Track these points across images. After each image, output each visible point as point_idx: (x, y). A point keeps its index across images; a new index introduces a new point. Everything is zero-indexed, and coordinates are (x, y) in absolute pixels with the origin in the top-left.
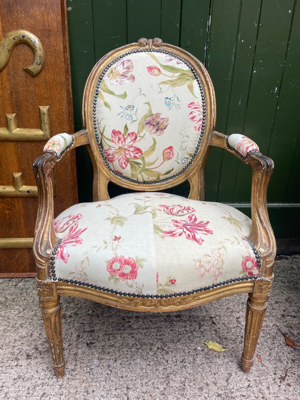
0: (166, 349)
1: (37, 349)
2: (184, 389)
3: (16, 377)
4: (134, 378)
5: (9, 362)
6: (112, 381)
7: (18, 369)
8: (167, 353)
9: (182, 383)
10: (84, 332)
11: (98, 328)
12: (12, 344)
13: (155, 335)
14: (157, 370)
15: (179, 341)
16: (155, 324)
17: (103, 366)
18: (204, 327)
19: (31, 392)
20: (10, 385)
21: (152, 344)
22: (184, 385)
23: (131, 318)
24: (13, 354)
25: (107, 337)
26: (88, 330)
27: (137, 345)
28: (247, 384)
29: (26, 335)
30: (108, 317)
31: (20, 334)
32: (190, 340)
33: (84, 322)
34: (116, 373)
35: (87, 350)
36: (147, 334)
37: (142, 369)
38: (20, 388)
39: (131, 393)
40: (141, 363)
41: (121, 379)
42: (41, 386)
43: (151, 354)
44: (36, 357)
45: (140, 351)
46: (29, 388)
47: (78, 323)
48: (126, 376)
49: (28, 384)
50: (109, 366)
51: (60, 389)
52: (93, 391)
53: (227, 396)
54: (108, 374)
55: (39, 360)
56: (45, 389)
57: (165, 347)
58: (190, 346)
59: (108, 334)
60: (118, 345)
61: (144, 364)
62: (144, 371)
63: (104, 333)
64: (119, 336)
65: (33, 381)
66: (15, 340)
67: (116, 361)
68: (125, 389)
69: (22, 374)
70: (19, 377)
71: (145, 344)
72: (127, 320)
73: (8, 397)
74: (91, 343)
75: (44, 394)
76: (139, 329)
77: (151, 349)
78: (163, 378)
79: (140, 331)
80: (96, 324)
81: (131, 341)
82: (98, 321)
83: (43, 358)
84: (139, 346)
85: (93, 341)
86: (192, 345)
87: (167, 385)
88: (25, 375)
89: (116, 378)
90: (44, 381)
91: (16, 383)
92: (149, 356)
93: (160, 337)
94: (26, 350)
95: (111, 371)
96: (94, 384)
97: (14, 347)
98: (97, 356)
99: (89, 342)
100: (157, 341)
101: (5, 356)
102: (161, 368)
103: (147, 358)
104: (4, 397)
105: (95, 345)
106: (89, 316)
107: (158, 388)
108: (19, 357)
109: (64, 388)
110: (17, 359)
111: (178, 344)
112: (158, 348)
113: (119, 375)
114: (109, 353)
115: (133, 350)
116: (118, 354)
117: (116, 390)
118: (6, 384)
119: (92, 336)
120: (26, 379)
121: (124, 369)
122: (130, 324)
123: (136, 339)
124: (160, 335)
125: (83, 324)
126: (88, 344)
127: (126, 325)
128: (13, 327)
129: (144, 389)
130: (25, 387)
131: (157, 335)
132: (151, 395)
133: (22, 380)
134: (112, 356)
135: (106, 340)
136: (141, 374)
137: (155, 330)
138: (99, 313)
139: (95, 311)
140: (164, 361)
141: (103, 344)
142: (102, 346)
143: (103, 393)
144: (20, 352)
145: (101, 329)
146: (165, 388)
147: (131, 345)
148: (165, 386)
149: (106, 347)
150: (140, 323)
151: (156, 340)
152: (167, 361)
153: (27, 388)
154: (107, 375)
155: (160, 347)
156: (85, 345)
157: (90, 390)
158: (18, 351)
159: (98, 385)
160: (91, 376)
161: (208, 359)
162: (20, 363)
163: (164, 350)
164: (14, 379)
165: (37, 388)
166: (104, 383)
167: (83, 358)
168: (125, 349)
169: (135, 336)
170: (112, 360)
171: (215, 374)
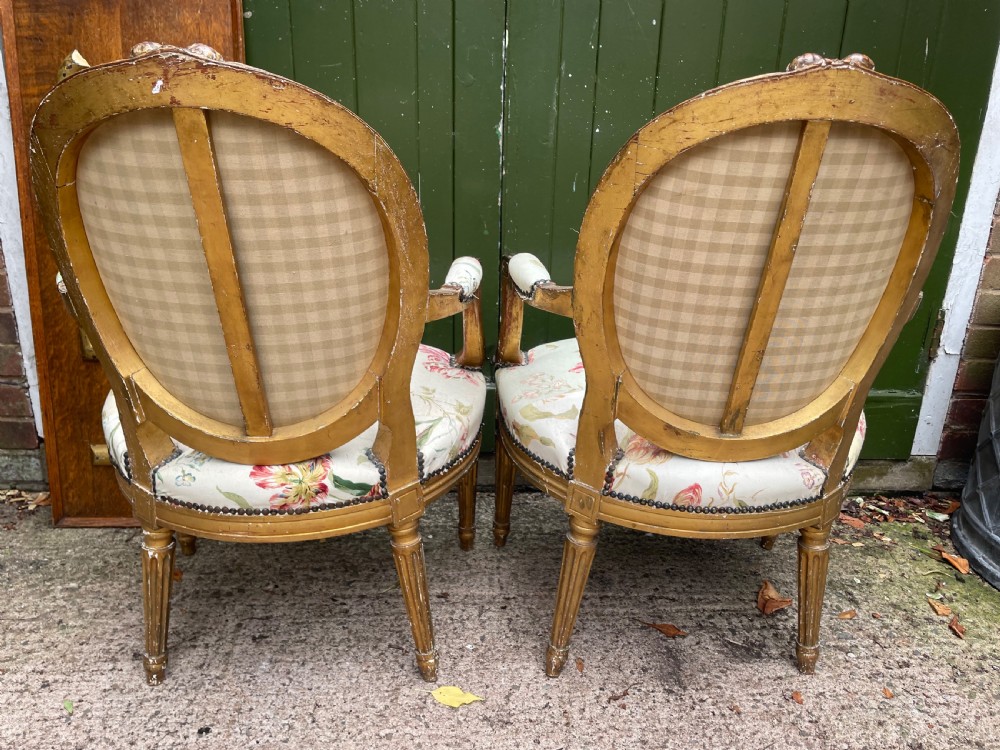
0: (404, 647)
2: (422, 708)
3: (108, 687)
4: (332, 691)
5: (99, 664)
6: (290, 694)
7: (114, 676)
8: (406, 654)
9: (420, 699)
10: (252, 618)
11: (280, 613)
12: (108, 636)
13: (389, 624)
14: (378, 679)
16: (394, 607)
17: (277, 671)
18: (489, 614)
19: (134, 710)
20: (94, 700)
21: (380, 640)
22: (425, 702)
23: (350, 597)
24: (108, 652)
25: (296, 627)
26: (260, 615)
27: (349, 640)
28: (543, 703)
29: (137, 623)
30: (303, 597)
31: (125, 621)
32: (455, 633)
33: (256, 602)
34: (300, 682)
35: (251, 648)
36: (374, 623)
37: (350, 677)
38: (114, 704)
39: (321, 712)
40: (351, 668)
41: (308, 691)
42: (153, 702)
43: (374, 654)
45: (354, 650)
46: (130, 704)
47: (242, 604)
48: (318, 688)
49: (130, 698)
50: (288, 673)
51: (188, 706)
52: (251, 709)
53: (499, 721)
54: (284, 685)
56: (160, 706)
57: (404, 643)
58: (452, 644)
59: (297, 624)
60: (313, 640)
61: (356, 670)
62: (354, 681)
63: (290, 621)
64: (318, 626)
65: (139, 694)
66: (115, 630)
67: (303, 664)
68: (312, 707)
69: (119, 683)
70: (115, 687)
71: (366, 639)
72: (341, 600)
73: (90, 716)
74: (262, 637)
75: (157, 713)
76: (359, 615)
77: (376, 647)
78: (387, 691)
79: (361, 618)
80: (277, 608)
81: (339, 635)
82: (281, 603)
84: (353, 643)
85: (265, 634)
86: (458, 641)
87: (392, 701)
88: (127, 684)
89: (298, 690)
90: (160, 694)
91: (106, 696)
92: (369, 658)
93: (399, 629)
94: (133, 647)
95: (291, 680)
96: (255, 699)
97: (112, 640)
98: (269, 657)
99: (257, 635)
100: (391, 635)
101: (92, 655)
102: (386, 676)
103: (365, 661)
104: (82, 717)
105: (268, 639)
106: (267, 594)
107: (373, 707)
108: (119, 657)
109: (198, 704)
110: (114, 660)
112: (390, 646)
113: (305, 686)
114: (292, 652)
115: (340, 648)
116: (309, 654)
117: (294, 708)
118: (88, 697)
119: (265, 625)
120: (127, 690)
121: (315, 677)
122: (345, 607)
123: (350, 632)
124: (399, 626)
125: (252, 606)
126: (254, 639)
127: (337, 610)
128: (112, 609)
129: (347, 708)
130: (122, 702)
131: (392, 625)
132: (358, 717)
133: (118, 692)
134: (298, 656)
135: (292, 632)
136: (348, 684)
137: (392, 618)
138: (287, 588)
139: (281, 587)
140: (397, 666)
141: (285, 638)
142: (284, 641)
143: (268, 713)
144: (123, 648)
145: (285, 615)
146: (387, 707)
147: (338, 640)
148: (388, 702)
149: (290, 642)
150: (365, 606)
151: (389, 633)
152: (402, 666)
153: (126, 704)
154: (281, 686)
155: (394, 643)
156: (249, 640)
157: (246, 707)
158: (118, 648)
159: (261, 700)
160: (251, 686)
161: (482, 663)
162: (119, 665)
163: (401, 649)
164: (105, 691)
165: (147, 704)
166: (274, 697)
167: (241, 660)
168: (325, 647)
169: (350, 626)
170: (296, 664)
171: (487, 687)
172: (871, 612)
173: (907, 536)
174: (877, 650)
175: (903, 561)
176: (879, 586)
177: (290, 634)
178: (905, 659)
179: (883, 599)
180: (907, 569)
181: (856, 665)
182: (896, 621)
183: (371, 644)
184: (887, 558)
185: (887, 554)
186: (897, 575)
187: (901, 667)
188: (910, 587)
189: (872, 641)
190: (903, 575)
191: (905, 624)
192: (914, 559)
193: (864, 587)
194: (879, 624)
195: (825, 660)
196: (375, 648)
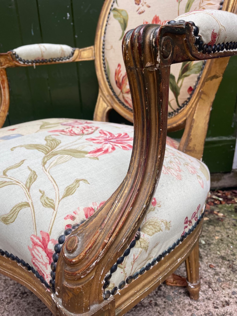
172: (209, 264)
173: (231, 212)
174: (210, 293)
175: (229, 227)
176: (215, 245)
178: (227, 299)
179: (216, 254)
180: (230, 232)
181: (195, 307)
182: (223, 269)
184: (220, 226)
185: (220, 223)
186: (225, 236)
187: (224, 306)
188: (232, 243)
189: (207, 286)
190: (228, 236)
191: (229, 270)
192: (235, 225)
193: (207, 246)
194: (213, 272)
195: (176, 305)
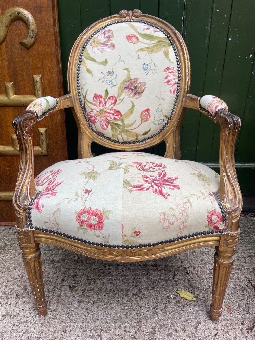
0: (140, 295)
1: (25, 290)
3: (4, 314)
4: (109, 321)
5: (0, 300)
6: (88, 322)
7: (7, 307)
8: (141, 299)
9: (152, 328)
10: (69, 276)
11: (81, 273)
12: (5, 284)
13: (131, 282)
14: (130, 314)
15: (153, 288)
17: (82, 308)
18: (178, 277)
19: (16, 328)
21: (128, 291)
24: (5, 293)
25: (88, 282)
26: (72, 275)
27: (114, 290)
29: (18, 277)
31: (13, 276)
32: (164, 288)
33: (70, 267)
34: (92, 315)
35: (69, 293)
36: (124, 281)
37: (117, 313)
38: (7, 324)
39: (104, 334)
40: (116, 307)
41: (97, 321)
42: (24, 324)
43: (127, 299)
44: (24, 297)
45: (117, 296)
46: (14, 325)
47: (63, 268)
48: (102, 319)
49: (14, 321)
50: (87, 309)
51: (41, 327)
52: (70, 331)
54: (85, 316)
55: (26, 300)
56: (28, 326)
57: (140, 293)
58: (163, 294)
59: (89, 280)
60: (97, 289)
61: (119, 309)
62: (119, 315)
63: (86, 278)
64: (99, 281)
65: (19, 319)
66: (8, 281)
67: (93, 304)
68: (99, 331)
69: (10, 312)
70: (7, 314)
71: (122, 290)
72: (108, 267)
74: (74, 287)
75: (27, 330)
76: (117, 276)
80: (79, 270)
81: (109, 287)
82: (81, 267)
83: (30, 298)
84: (116, 292)
85: (75, 285)
86: (165, 292)
87: (138, 329)
88: (13, 313)
89: (92, 320)
90: (28, 319)
92: (124, 301)
93: (136, 284)
94: (16, 290)
95: (88, 313)
96: (72, 324)
97: (7, 287)
98: (77, 299)
99: (71, 286)
100: (133, 288)
102: (134, 313)
103: (122, 303)
105: (76, 288)
106: (74, 262)
107: (129, 332)
108: (10, 296)
109: (45, 326)
110: (7, 298)
111: (153, 291)
112: (133, 294)
113: (95, 317)
114: (88, 296)
115: (110, 295)
116: (96, 298)
117: (91, 331)
119: (75, 280)
120: (13, 316)
121: (100, 312)
122: (110, 271)
123: (114, 285)
124: (136, 282)
125: (68, 269)
126: (70, 288)
127: (107, 272)
128: (7, 269)
129: (117, 332)
131: (133, 282)
133: (9, 317)
134: (91, 299)
135: (87, 285)
136: (116, 318)
140: (138, 307)
141: (84, 287)
142: (83, 290)
143: (79, 333)
144: (11, 291)
145: (83, 274)
146: (136, 332)
147: (109, 290)
148: (136, 330)
149: (87, 290)
150: (119, 270)
151: (132, 287)
152: (141, 307)
153: (12, 324)
155: (135, 293)
156: (68, 288)
157: (68, 330)
158: (9, 291)
159: (75, 325)
160: (70, 316)
161: (179, 306)
162: (10, 301)
163: (139, 296)
164: (3, 316)
166: (81, 324)
167: (65, 300)
168: (103, 294)
169: (114, 282)
170: (90, 304)
171: (184, 322)
177: (86, 285)
183: (125, 293)
196: (126, 295)
